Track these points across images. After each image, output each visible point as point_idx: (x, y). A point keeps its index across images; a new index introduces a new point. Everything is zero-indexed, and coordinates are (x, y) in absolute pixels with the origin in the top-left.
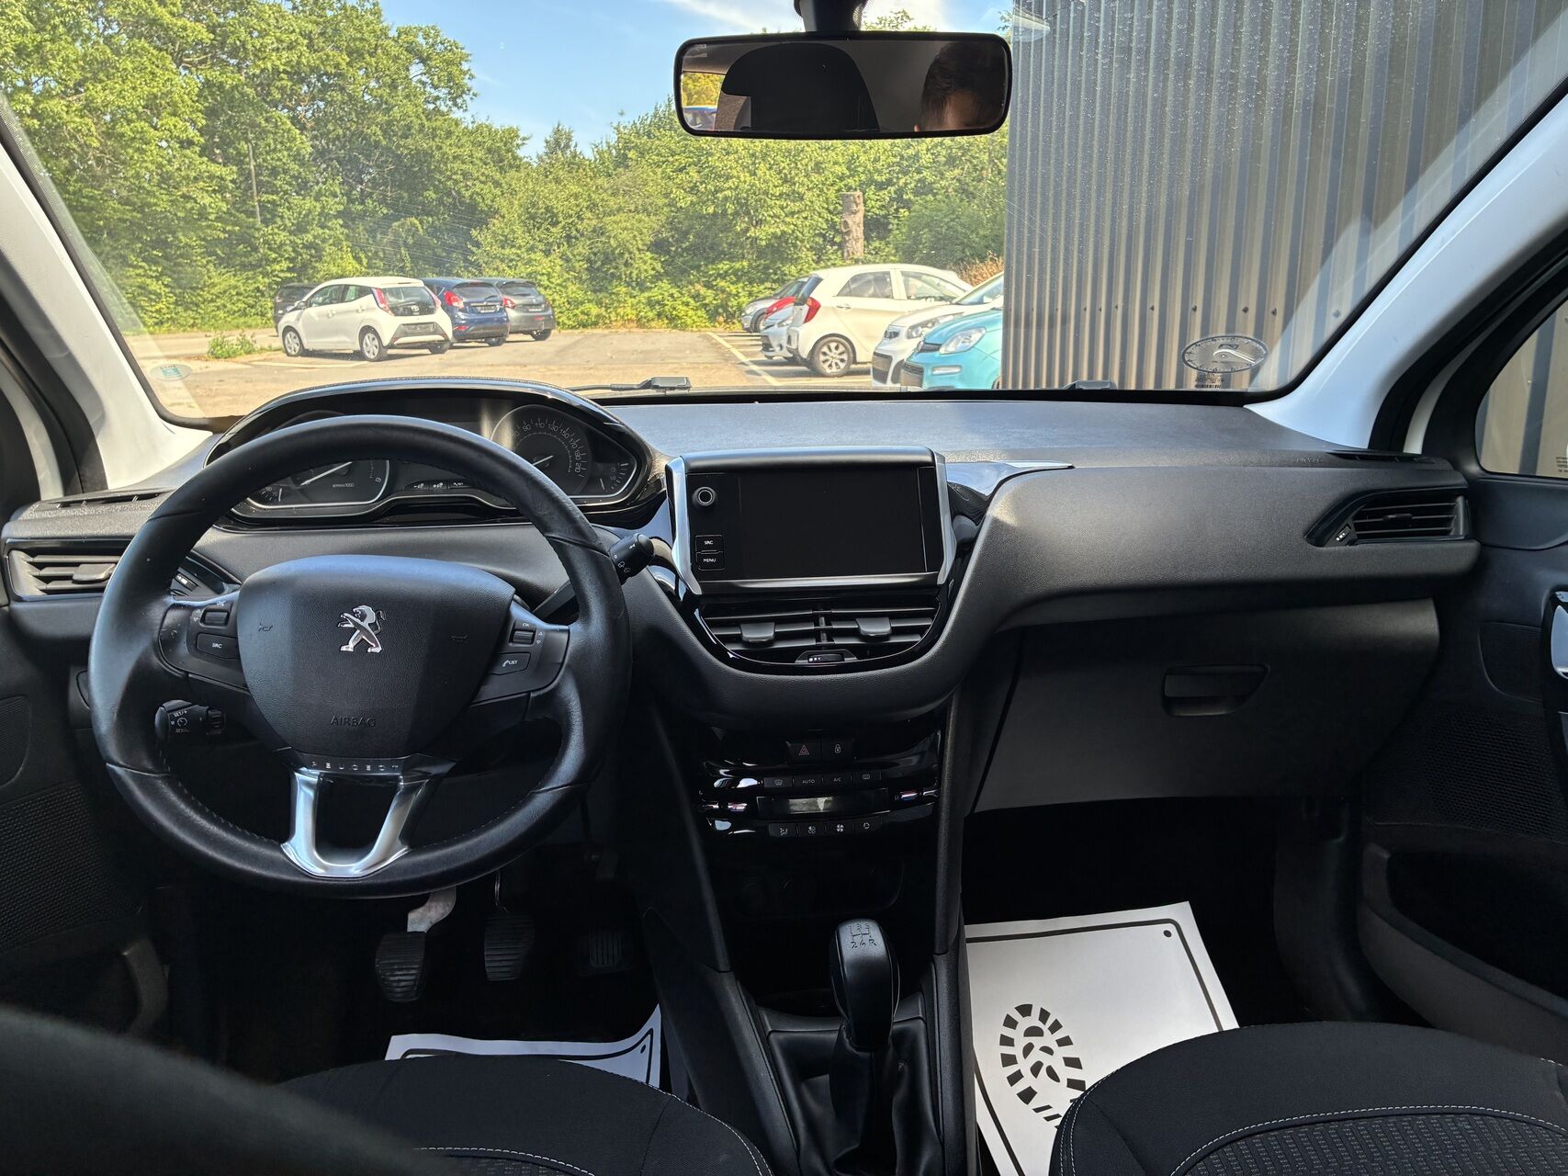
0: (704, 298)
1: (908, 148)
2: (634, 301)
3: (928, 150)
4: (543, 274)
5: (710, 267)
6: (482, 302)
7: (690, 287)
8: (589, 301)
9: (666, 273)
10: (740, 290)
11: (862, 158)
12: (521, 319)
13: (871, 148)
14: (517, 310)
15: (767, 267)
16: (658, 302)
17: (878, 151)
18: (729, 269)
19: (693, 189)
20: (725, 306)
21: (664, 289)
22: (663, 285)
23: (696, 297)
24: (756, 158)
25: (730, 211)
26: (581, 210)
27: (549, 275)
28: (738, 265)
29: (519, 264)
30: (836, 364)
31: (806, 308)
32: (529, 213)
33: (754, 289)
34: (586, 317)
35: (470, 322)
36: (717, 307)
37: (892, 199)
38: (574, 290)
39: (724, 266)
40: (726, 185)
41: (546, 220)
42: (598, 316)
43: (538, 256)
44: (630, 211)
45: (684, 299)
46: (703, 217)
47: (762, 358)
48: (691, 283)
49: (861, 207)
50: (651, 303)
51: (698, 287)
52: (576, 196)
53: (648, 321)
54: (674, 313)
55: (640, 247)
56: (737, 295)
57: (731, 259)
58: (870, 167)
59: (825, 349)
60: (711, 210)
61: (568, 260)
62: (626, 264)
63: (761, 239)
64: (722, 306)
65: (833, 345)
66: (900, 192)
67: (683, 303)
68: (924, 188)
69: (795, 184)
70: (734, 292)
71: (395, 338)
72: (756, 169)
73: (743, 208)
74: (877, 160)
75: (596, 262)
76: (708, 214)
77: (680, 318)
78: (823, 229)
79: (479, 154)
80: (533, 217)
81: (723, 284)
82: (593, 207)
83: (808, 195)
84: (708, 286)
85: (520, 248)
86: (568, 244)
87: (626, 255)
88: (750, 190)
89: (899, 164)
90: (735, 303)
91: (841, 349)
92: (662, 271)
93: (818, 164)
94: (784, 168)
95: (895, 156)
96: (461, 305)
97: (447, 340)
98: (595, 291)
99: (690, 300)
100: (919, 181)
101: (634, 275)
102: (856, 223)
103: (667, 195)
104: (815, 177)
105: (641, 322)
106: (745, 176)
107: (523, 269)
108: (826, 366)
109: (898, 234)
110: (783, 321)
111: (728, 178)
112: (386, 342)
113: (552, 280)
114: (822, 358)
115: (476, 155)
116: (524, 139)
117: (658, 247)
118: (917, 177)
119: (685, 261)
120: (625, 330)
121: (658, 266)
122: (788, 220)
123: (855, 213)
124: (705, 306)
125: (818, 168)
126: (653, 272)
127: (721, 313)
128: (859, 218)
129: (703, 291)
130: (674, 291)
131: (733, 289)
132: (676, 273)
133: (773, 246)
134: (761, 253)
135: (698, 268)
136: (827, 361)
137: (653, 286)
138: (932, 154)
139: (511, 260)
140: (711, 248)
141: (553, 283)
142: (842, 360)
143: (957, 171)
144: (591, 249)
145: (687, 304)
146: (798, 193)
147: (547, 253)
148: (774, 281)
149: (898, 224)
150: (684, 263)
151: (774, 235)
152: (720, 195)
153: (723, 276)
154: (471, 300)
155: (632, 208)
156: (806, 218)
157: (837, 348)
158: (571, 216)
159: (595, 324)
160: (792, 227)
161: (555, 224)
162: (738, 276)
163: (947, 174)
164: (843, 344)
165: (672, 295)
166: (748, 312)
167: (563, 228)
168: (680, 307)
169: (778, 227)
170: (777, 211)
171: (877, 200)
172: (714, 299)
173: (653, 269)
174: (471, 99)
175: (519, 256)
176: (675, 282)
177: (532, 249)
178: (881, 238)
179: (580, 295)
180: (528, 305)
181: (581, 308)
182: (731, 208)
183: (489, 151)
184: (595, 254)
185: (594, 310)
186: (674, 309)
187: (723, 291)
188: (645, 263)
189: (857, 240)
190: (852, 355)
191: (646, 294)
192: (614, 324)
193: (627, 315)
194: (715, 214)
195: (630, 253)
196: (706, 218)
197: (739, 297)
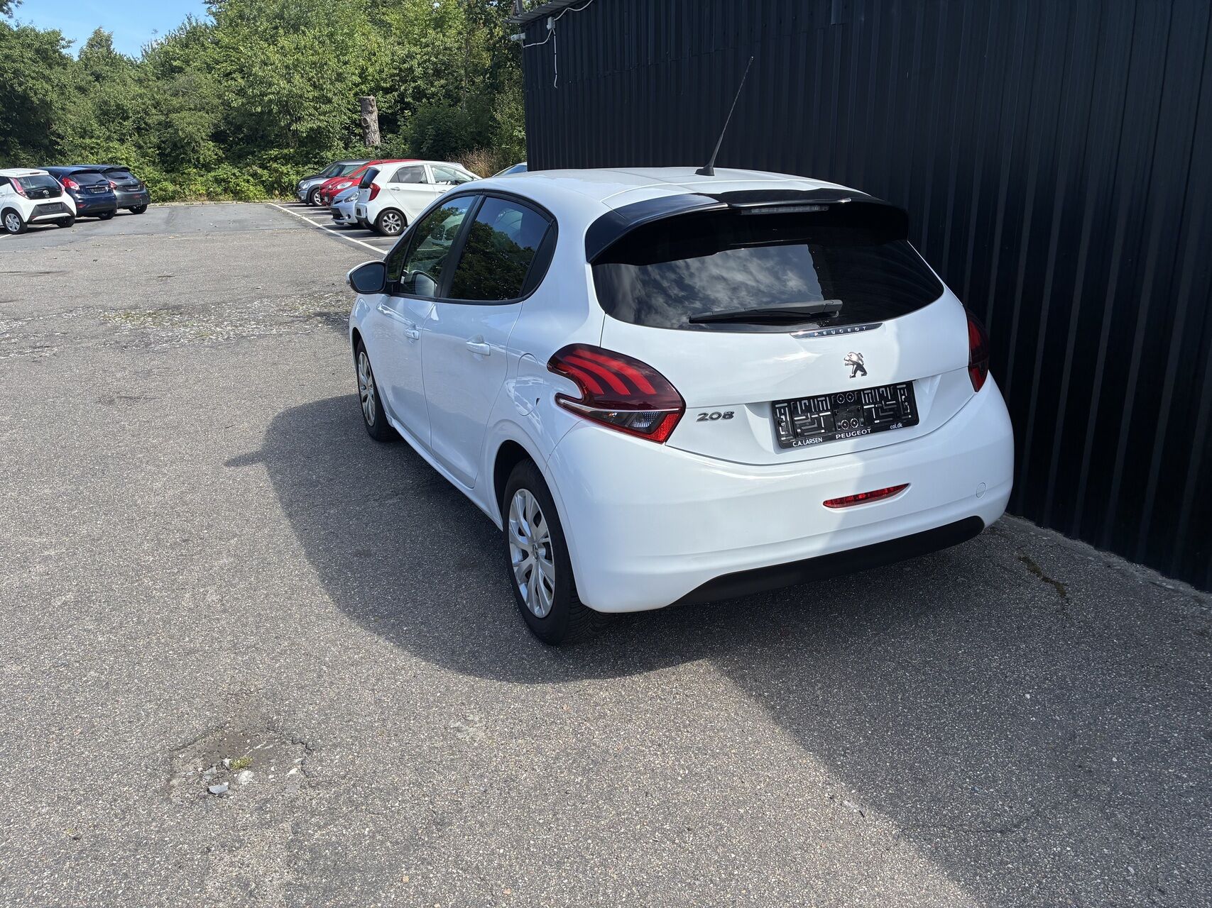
0: (262, 176)
1: (405, 63)
2: (203, 179)
3: (419, 64)
4: (122, 159)
5: (263, 152)
6: (95, 185)
7: (248, 168)
8: (165, 180)
9: (227, 158)
10: (290, 170)
11: (370, 70)
12: (122, 197)
13: (376, 62)
14: (118, 190)
15: (308, 153)
16: (224, 180)
17: (381, 64)
18: (278, 154)
19: (241, 92)
20: (278, 182)
21: (225, 170)
22: (225, 166)
23: (254, 175)
24: (290, 69)
25: (274, 111)
26: (148, 107)
27: (127, 159)
28: (286, 151)
29: (100, 151)
30: (394, 227)
31: (369, 190)
32: (102, 110)
33: (300, 169)
34: (164, 193)
35: (85, 201)
36: (273, 183)
37: (396, 101)
38: (150, 171)
39: (274, 152)
40: (269, 90)
41: (118, 115)
42: (174, 192)
43: (116, 144)
44: (190, 109)
45: (245, 177)
46: (253, 115)
47: (333, 224)
48: (248, 165)
49: (375, 108)
50: (218, 181)
51: (255, 168)
52: (141, 96)
53: (217, 195)
54: (238, 188)
55: (204, 137)
56: (288, 174)
57: (280, 146)
58: (377, 76)
59: (386, 218)
60: (259, 109)
61: (140, 147)
62: (194, 151)
63: (302, 132)
64: (276, 182)
65: (391, 215)
66: (402, 96)
67: (244, 180)
68: (419, 94)
69: (323, 90)
70: (285, 171)
71: (32, 216)
72: (291, 77)
73: (285, 108)
74: (381, 71)
75: (165, 149)
76: (257, 112)
77: (243, 192)
78: (347, 124)
79: (29, 54)
80: (105, 113)
81: (275, 165)
82: (156, 105)
83: (335, 99)
84: (263, 167)
85: (98, 138)
86: (138, 134)
87: (194, 144)
88: (289, 95)
89: (398, 75)
90: (286, 180)
91: (396, 218)
92: (224, 156)
93: (339, 75)
94: (313, 77)
95: (395, 69)
96: (77, 188)
97: (73, 216)
98: (167, 172)
99: (249, 178)
100: (415, 88)
101: (201, 159)
102: (372, 119)
103: (219, 97)
104: (338, 85)
105: (211, 196)
106: (283, 83)
107: (103, 154)
108: (387, 229)
109: (406, 128)
110: (347, 198)
111: (270, 85)
112: (26, 219)
113: (131, 163)
114: (384, 224)
115: (26, 55)
116: (70, 42)
117: (217, 137)
118: (413, 85)
119: (242, 148)
120: (198, 203)
121: (220, 153)
122: (322, 117)
123: (371, 113)
124: (263, 182)
125: (340, 78)
126: (216, 157)
127: (276, 187)
128: (375, 116)
129: (259, 171)
130: (236, 171)
131: (284, 169)
132: (236, 157)
133: (312, 137)
134: (302, 143)
135: (253, 153)
136: (388, 225)
137: (217, 167)
138: (423, 68)
139: (92, 148)
140: (262, 137)
141: (131, 166)
142: (398, 225)
143: (443, 82)
144: (160, 138)
145: (248, 181)
146: (326, 97)
147: (122, 141)
148: (315, 163)
149: (404, 122)
150: (240, 150)
151: (312, 129)
152: (266, 99)
153: (275, 159)
154: (85, 184)
155: (192, 106)
156: (335, 116)
157: (393, 217)
158: (139, 113)
159: (172, 199)
160: (325, 123)
161: (126, 118)
162: (287, 159)
163: (436, 83)
164: (398, 215)
165: (234, 174)
166: (304, 188)
167: (134, 121)
168: (243, 183)
169: (314, 123)
170: (312, 111)
171: (385, 102)
172: (270, 177)
173: (216, 155)
174: (16, 6)
175: (98, 144)
176: (234, 164)
177: (109, 139)
178: (393, 132)
179: (156, 175)
180: (127, 186)
181: (159, 186)
182: (275, 109)
183: (37, 51)
184: (164, 142)
185: (171, 187)
186: (238, 185)
187: (276, 171)
188: (209, 150)
189: (375, 133)
190: (403, 222)
191: (213, 174)
192: (189, 198)
193: (199, 190)
194: (262, 112)
195: (196, 142)
196: (255, 115)
197: (289, 175)
